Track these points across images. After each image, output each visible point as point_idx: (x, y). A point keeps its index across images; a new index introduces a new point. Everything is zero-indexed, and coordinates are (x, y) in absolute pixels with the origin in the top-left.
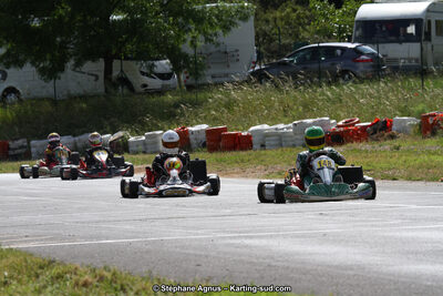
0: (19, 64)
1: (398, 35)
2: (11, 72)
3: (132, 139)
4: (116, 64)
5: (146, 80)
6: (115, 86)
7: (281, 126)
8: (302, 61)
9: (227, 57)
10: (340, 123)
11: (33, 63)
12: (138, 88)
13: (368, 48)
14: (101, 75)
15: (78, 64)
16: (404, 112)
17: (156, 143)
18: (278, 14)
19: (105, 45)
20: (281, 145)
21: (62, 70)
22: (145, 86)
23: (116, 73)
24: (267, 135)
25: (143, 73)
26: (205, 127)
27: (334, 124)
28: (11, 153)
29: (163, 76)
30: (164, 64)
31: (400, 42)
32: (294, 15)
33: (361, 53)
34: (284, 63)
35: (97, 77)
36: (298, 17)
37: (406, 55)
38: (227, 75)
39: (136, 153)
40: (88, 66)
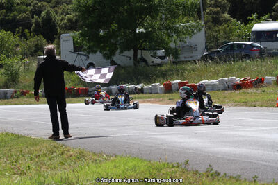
0: (95, 52)
1: (272, 37)
2: (90, 55)
3: (145, 87)
4: (139, 51)
5: (153, 59)
6: (139, 62)
7: (214, 81)
8: (226, 50)
9: (191, 48)
10: (242, 79)
11: (101, 52)
12: (150, 63)
13: (257, 44)
14: (132, 57)
15: (121, 52)
16: (271, 74)
17: (156, 89)
18: (220, 28)
19: (135, 43)
20: (213, 90)
21: (114, 55)
22: (153, 62)
23: (139, 56)
24: (207, 85)
25: (152, 56)
26: (179, 81)
27: (239, 80)
28: (89, 93)
29: (161, 58)
30: (161, 52)
31: (273, 41)
32: (228, 28)
33: (254, 46)
34: (218, 51)
35: (131, 58)
36: (230, 29)
37: (275, 47)
38: (191, 57)
39: (146, 93)
40: (126, 53)
